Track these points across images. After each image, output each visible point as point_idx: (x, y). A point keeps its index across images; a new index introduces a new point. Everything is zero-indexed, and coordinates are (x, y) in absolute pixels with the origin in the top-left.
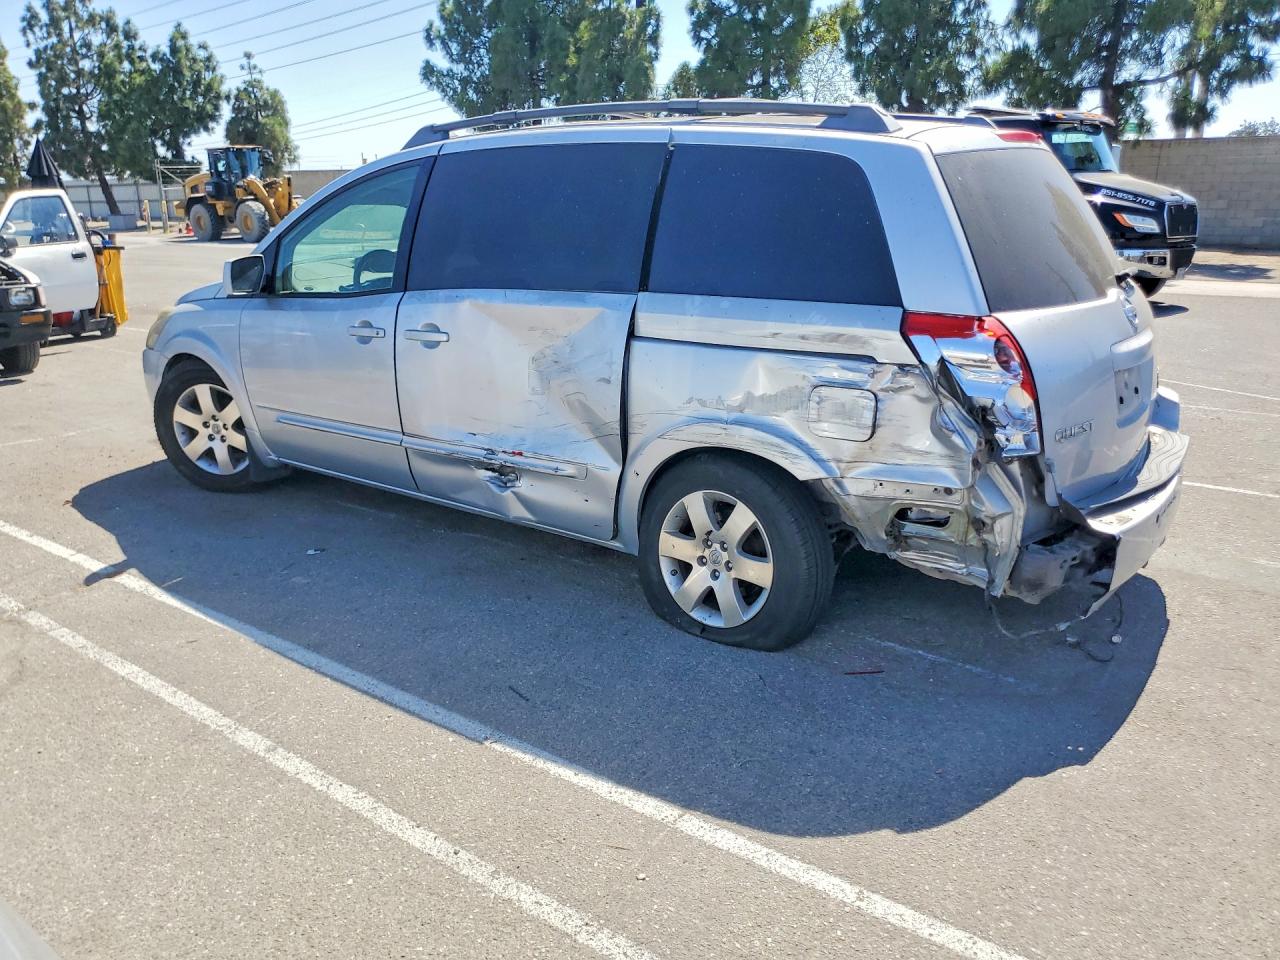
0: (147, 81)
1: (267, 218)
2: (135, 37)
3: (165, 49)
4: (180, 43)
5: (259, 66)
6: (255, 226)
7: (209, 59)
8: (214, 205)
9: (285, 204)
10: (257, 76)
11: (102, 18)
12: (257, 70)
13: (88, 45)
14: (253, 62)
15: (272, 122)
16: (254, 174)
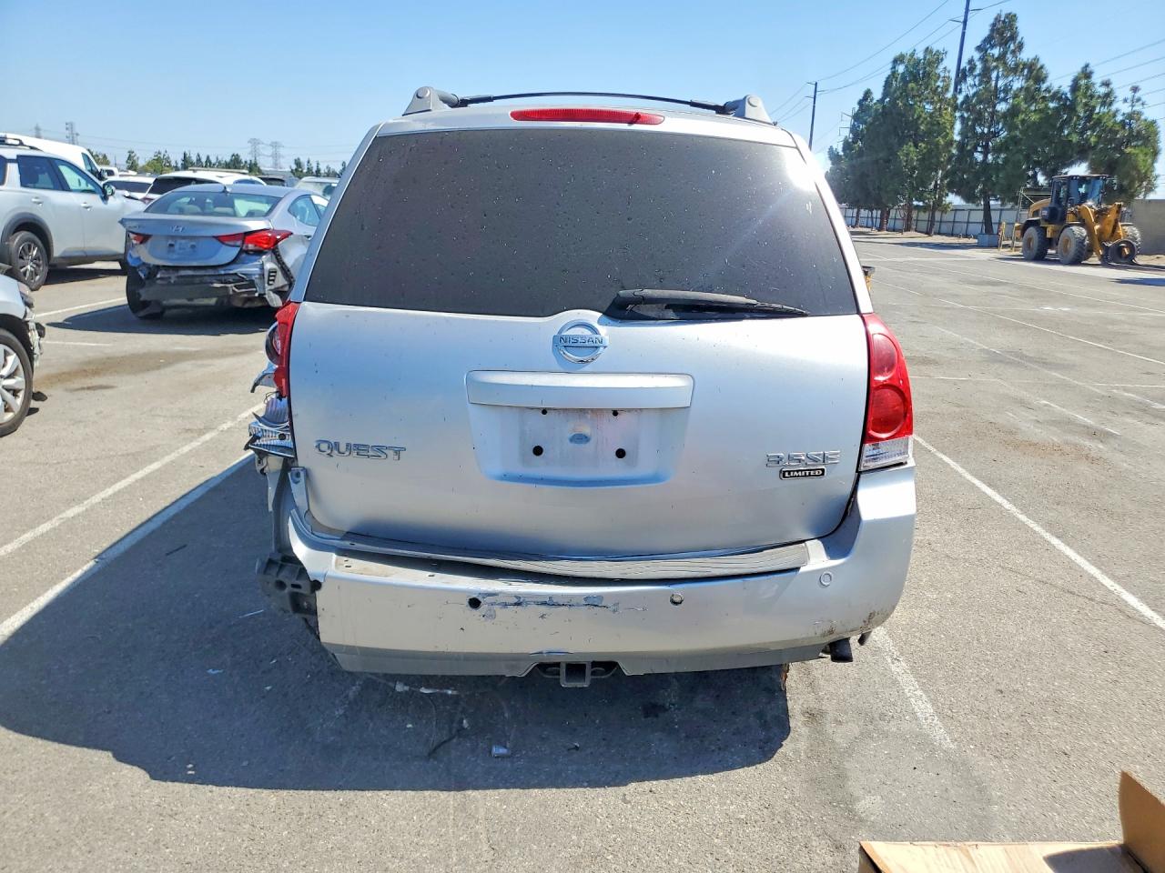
0: (1041, 119)
1: (1087, 242)
2: (1043, 80)
3: (1066, 89)
4: (1083, 82)
5: (1144, 99)
6: (1072, 248)
7: (1107, 95)
8: (1045, 229)
9: (1109, 229)
10: (1138, 108)
11: (1025, 65)
12: (1141, 102)
13: (1007, 90)
14: (1137, 95)
15: (1137, 151)
16: (1093, 200)
